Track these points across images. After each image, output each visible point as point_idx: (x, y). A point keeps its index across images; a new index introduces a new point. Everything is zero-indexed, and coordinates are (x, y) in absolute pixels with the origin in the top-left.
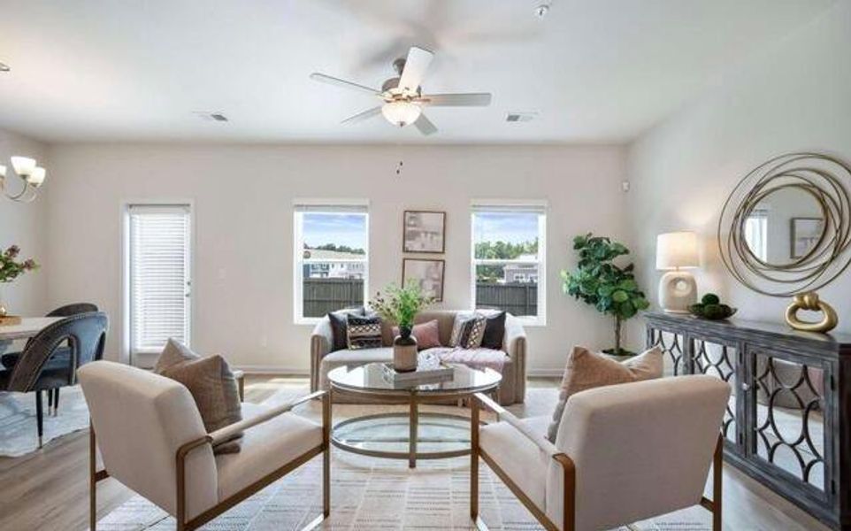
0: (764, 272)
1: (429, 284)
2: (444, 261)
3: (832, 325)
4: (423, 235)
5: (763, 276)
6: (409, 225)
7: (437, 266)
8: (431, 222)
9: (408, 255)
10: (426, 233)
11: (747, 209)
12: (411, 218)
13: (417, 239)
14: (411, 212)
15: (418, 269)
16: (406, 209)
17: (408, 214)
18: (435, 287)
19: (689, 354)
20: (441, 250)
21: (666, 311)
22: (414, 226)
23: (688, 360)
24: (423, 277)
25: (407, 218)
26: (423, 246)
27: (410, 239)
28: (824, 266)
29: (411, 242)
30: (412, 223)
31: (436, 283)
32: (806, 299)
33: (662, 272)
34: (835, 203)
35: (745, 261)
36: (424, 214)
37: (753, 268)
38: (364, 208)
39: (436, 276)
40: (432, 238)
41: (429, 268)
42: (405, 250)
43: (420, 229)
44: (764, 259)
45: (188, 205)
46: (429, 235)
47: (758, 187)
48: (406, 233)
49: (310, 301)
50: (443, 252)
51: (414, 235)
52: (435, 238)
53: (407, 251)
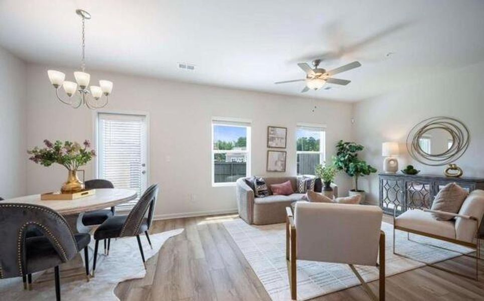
0: (428, 157)
1: (279, 163)
2: (286, 152)
3: (461, 174)
4: (277, 139)
5: (427, 159)
6: (271, 134)
7: (283, 155)
8: (280, 132)
9: (270, 149)
10: (278, 138)
11: (420, 134)
12: (272, 130)
13: (274, 141)
14: (272, 127)
15: (275, 156)
16: (269, 125)
17: (270, 128)
18: (282, 165)
19: (405, 188)
20: (284, 146)
21: (386, 172)
22: (273, 134)
23: (404, 190)
24: (277, 159)
25: (270, 131)
26: (277, 144)
27: (271, 141)
28: (453, 155)
29: (272, 142)
30: (272, 132)
31: (282, 163)
32: (453, 166)
33: (384, 157)
34: (457, 135)
35: (419, 153)
36: (277, 129)
37: (422, 155)
38: (249, 124)
39: (282, 159)
40: (281, 141)
41: (279, 155)
42: (268, 147)
43: (276, 136)
44: (429, 153)
45: (145, 116)
46: (279, 139)
47: (425, 127)
48: (269, 138)
49: (218, 174)
50: (285, 148)
51: (273, 139)
52: (282, 140)
53: (270, 147)
